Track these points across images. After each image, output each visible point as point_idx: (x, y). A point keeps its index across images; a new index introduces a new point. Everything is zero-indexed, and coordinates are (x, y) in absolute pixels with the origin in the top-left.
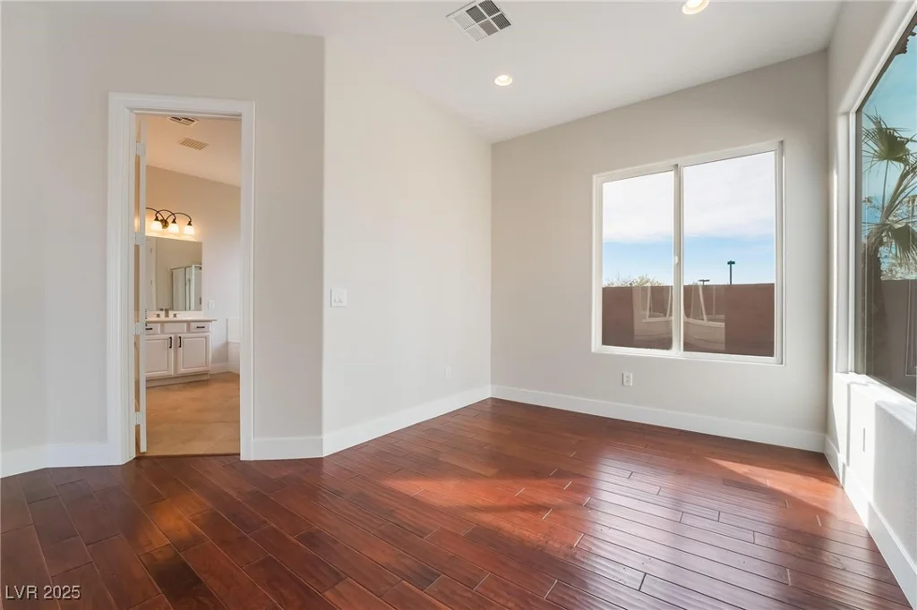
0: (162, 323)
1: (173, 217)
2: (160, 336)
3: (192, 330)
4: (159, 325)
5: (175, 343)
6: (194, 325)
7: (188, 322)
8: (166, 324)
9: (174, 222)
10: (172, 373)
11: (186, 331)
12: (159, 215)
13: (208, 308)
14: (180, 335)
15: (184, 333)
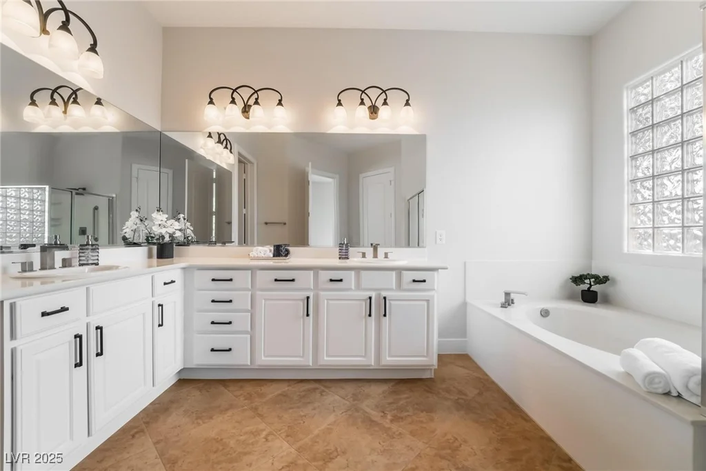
0: (358, 270)
1: (383, 96)
2: (353, 294)
3: (405, 286)
4: (353, 273)
5: (378, 307)
6: (408, 276)
7: (399, 270)
8: (363, 273)
9: (385, 103)
10: (371, 361)
11: (394, 287)
12: (364, 96)
13: (436, 243)
14: (384, 294)
15: (391, 290)
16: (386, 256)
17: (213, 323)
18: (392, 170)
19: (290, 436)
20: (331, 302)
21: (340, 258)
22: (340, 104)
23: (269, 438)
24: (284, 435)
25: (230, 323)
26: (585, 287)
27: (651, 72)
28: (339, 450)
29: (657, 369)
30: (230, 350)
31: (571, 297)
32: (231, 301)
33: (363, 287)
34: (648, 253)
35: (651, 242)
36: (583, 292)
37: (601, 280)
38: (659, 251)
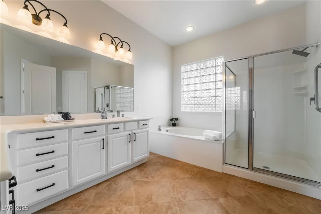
1: (121, 44)
2: (124, 134)
3: (141, 127)
4: (123, 124)
5: (132, 138)
7: (138, 121)
9: (122, 47)
10: (130, 162)
11: (137, 128)
12: (113, 40)
13: (137, 109)
14: (134, 132)
15: (135, 129)
16: (123, 115)
17: (38, 170)
18: (86, 72)
19: (126, 203)
20: (113, 139)
21: (102, 118)
22: (101, 39)
23: (119, 209)
24: (123, 205)
25: (53, 166)
26: (173, 122)
27: (188, 64)
28: (149, 195)
29: (213, 136)
30: (54, 184)
31: (169, 125)
32: (53, 152)
33: (127, 130)
34: (187, 111)
35: (187, 108)
36: (173, 123)
37: (177, 119)
38: (189, 111)
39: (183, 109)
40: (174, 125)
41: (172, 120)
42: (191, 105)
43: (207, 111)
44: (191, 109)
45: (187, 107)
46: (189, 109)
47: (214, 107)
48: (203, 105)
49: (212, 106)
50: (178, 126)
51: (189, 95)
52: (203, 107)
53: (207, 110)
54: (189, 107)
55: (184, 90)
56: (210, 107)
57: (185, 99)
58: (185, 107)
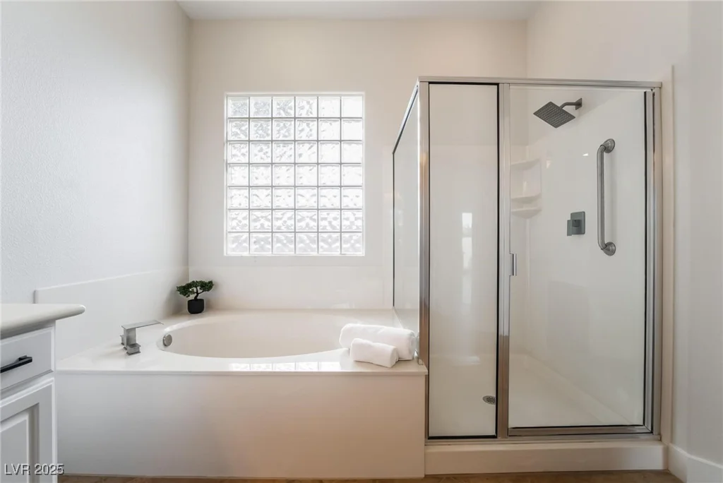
26: (192, 297)
27: (250, 93)
31: (174, 312)
34: (246, 254)
35: (246, 245)
36: (190, 302)
37: (207, 286)
38: (253, 253)
39: (231, 249)
40: (196, 307)
41: (185, 290)
42: (261, 236)
43: (315, 254)
44: (262, 248)
45: (245, 241)
46: (253, 247)
47: (336, 241)
48: (302, 235)
49: (330, 237)
50: (213, 308)
51: (253, 198)
52: (302, 241)
53: (313, 250)
54: (253, 240)
55: (235, 182)
56: (324, 241)
57: (237, 212)
58: (236, 240)
